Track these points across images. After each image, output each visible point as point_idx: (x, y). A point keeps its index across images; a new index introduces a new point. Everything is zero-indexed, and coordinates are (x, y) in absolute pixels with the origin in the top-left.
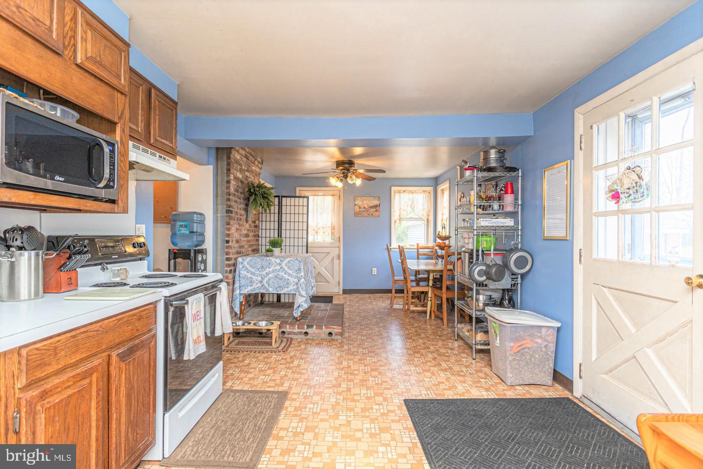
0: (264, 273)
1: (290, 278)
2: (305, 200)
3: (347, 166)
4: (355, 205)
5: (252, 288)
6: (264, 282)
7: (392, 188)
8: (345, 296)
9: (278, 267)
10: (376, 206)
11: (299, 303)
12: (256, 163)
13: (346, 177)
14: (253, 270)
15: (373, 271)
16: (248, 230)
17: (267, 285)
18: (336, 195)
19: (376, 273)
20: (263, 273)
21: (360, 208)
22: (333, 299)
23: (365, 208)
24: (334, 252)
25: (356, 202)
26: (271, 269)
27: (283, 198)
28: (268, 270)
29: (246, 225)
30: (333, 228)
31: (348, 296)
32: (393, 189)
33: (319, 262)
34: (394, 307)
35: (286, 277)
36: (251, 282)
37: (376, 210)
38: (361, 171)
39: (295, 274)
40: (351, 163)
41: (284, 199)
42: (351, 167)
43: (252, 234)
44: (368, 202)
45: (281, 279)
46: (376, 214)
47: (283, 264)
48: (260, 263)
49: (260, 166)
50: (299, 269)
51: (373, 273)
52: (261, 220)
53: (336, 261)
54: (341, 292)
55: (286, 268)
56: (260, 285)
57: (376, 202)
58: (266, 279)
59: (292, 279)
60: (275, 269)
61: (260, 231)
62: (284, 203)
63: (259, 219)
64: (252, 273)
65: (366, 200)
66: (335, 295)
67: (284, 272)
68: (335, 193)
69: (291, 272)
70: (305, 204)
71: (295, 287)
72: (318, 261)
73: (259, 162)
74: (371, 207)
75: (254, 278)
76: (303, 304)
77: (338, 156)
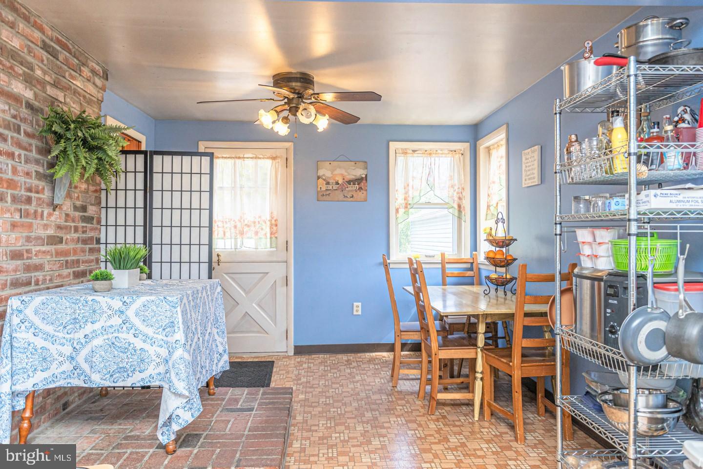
0: (80, 335)
1: (146, 347)
2: (206, 160)
3: (296, 85)
4: (319, 178)
5: (46, 374)
6: (80, 359)
7: (391, 143)
8: (298, 359)
9: (117, 321)
10: (359, 181)
11: (171, 411)
12: (86, 72)
13: (294, 110)
14: (50, 329)
15: (355, 309)
16: (59, 227)
17: (86, 367)
18: (280, 157)
19: (360, 313)
20: (77, 336)
21: (328, 183)
22: (275, 370)
23: (337, 183)
24: (277, 272)
25: (321, 173)
26: (97, 326)
27: (155, 157)
28: (89, 328)
29: (50, 215)
30: (274, 224)
31: (304, 358)
32: (393, 146)
33: (247, 293)
34: (399, 388)
35: (138, 343)
36: (44, 359)
37: (360, 188)
38: (328, 97)
39: (160, 337)
40: (306, 80)
41: (157, 159)
42: (306, 88)
43: (76, 235)
44: (343, 172)
45: (125, 350)
46: (361, 195)
47: (130, 313)
48: (69, 311)
49: (98, 82)
50: (172, 324)
51: (355, 313)
52: (103, 204)
53: (281, 290)
54: (291, 352)
55: (137, 322)
56: (67, 367)
57: (360, 172)
58: (84, 352)
59: (152, 350)
60: (108, 324)
61: (103, 229)
62: (157, 167)
63: (100, 203)
64: (47, 336)
65: (340, 167)
66: (280, 359)
67: (132, 331)
68: (278, 153)
69: (150, 331)
70: (206, 169)
71: (162, 369)
72: (244, 290)
73: (93, 71)
74: (349, 182)
75: (53, 349)
76: (180, 412)
77: (278, 62)
